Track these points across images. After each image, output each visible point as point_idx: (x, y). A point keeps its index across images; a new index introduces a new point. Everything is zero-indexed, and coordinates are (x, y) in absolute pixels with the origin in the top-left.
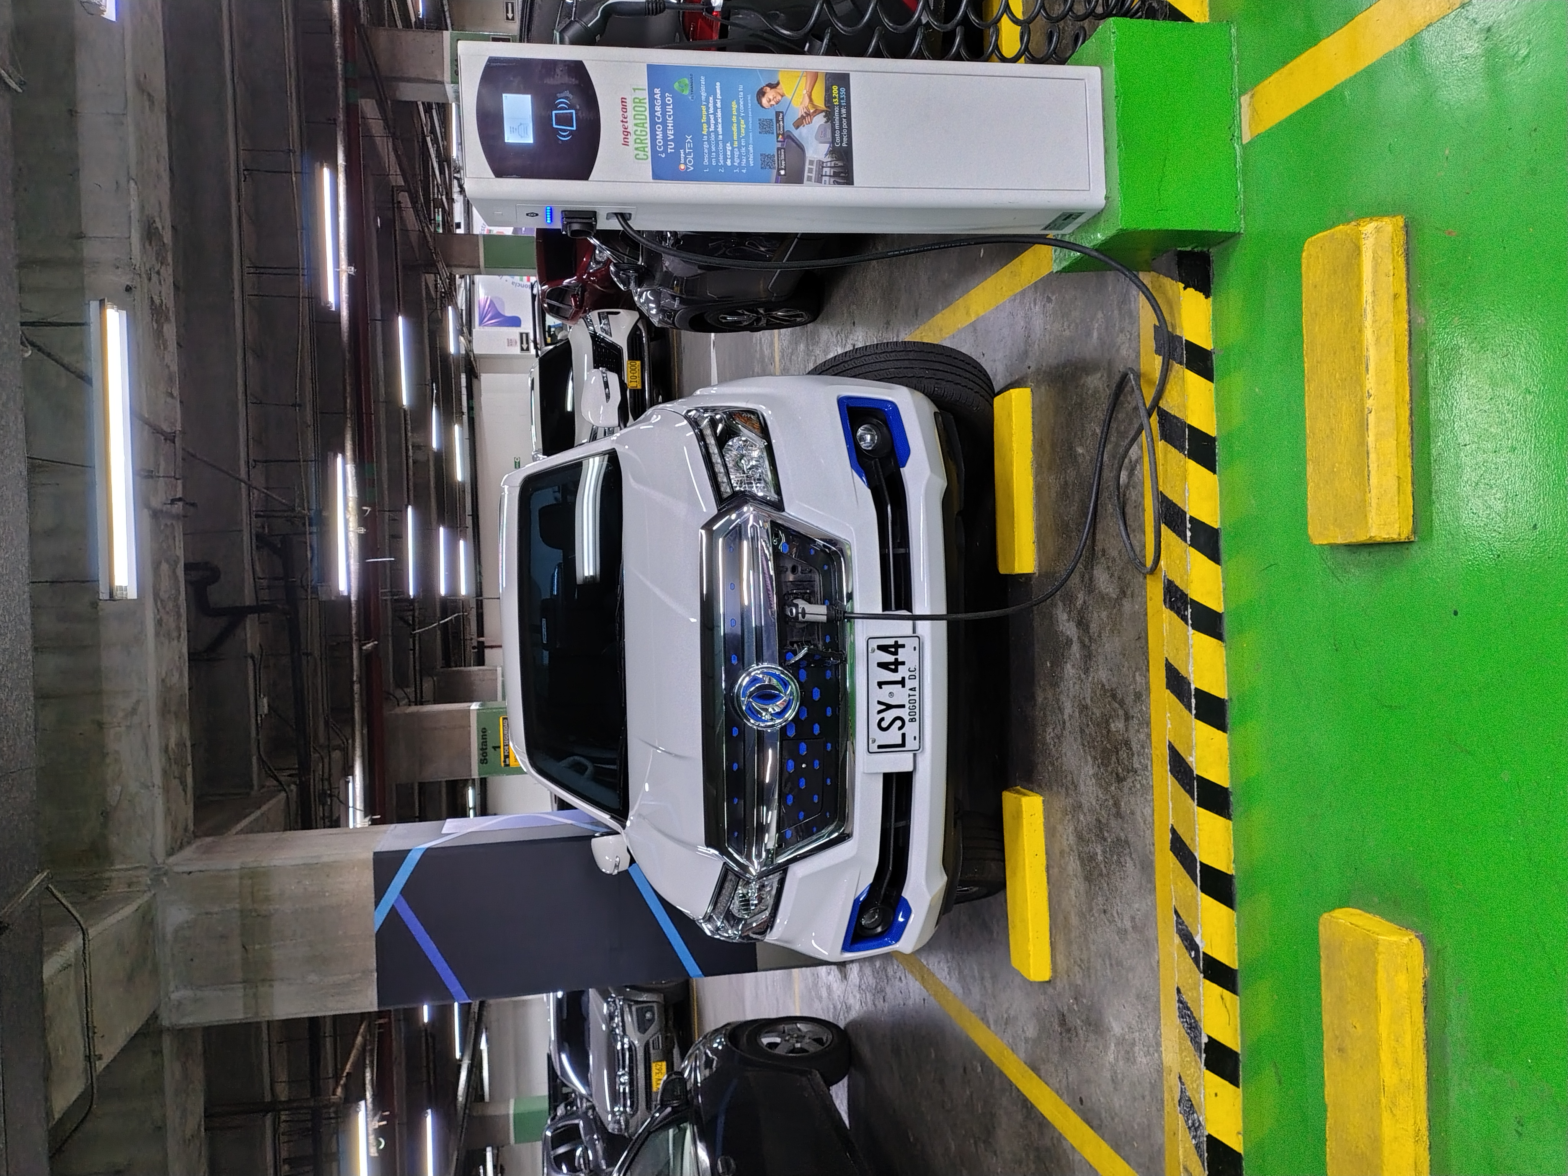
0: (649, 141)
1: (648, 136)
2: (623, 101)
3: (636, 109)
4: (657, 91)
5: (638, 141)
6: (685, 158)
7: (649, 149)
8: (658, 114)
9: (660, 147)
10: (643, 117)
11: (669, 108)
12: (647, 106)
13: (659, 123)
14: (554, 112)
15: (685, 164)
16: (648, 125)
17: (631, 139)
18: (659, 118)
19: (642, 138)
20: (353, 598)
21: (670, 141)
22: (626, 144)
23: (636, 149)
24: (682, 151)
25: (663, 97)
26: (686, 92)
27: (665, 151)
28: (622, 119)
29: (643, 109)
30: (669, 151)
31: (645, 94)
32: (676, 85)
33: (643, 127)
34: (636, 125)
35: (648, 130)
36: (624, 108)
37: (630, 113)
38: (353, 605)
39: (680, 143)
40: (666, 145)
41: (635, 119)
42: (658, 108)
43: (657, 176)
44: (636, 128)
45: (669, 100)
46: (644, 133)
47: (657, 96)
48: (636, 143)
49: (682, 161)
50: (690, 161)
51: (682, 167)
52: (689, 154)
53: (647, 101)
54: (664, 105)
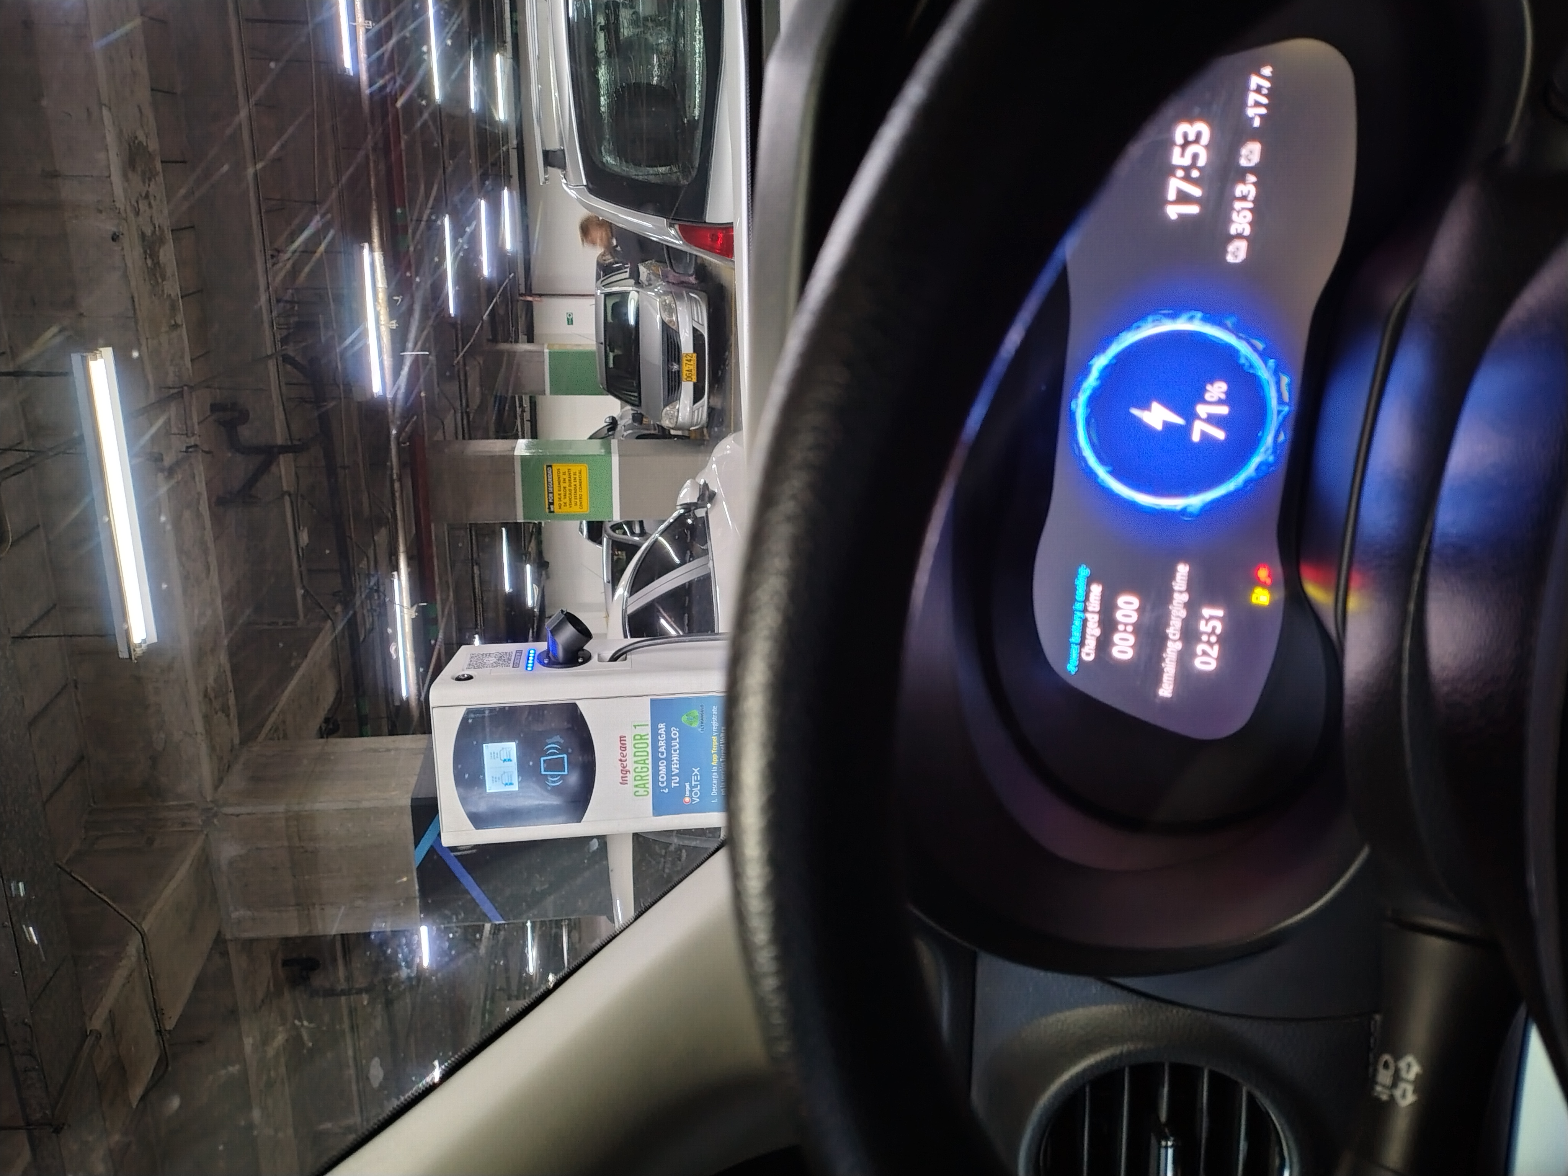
0: (650, 778)
1: (650, 772)
2: (622, 739)
3: (637, 746)
4: (662, 726)
5: (639, 778)
6: (691, 791)
7: (650, 785)
8: (662, 749)
9: (663, 783)
10: (646, 754)
11: (676, 744)
12: (649, 742)
13: (663, 759)
14: (542, 759)
15: (691, 796)
16: (650, 761)
17: (630, 777)
18: (662, 753)
19: (642, 774)
21: (674, 775)
22: (624, 782)
23: (636, 786)
24: (687, 785)
25: (668, 732)
26: (695, 725)
27: (668, 786)
28: (620, 757)
29: (646, 745)
30: (673, 785)
31: (649, 729)
32: (684, 719)
33: (645, 763)
34: (636, 762)
35: (650, 767)
36: (623, 747)
37: (630, 751)
39: (685, 775)
40: (669, 780)
41: (635, 756)
42: (662, 743)
43: (659, 809)
44: (636, 765)
45: (675, 732)
46: (645, 770)
47: (662, 731)
48: (635, 780)
49: (688, 793)
50: (696, 794)
51: (687, 799)
52: (696, 786)
53: (649, 737)
54: (669, 740)
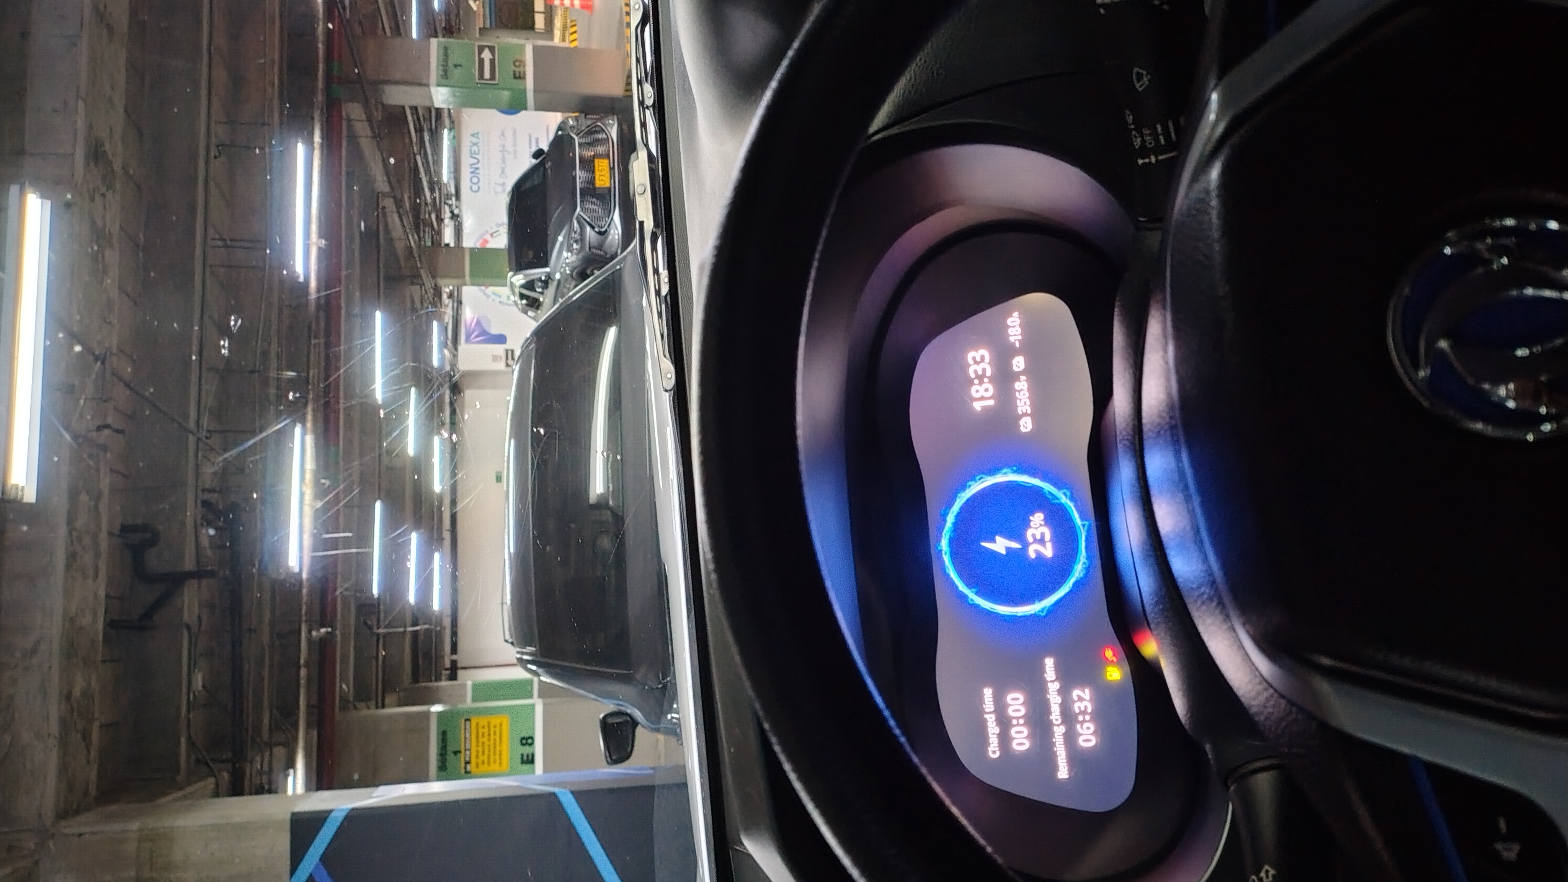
20: (305, 576)
38: (305, 583)
